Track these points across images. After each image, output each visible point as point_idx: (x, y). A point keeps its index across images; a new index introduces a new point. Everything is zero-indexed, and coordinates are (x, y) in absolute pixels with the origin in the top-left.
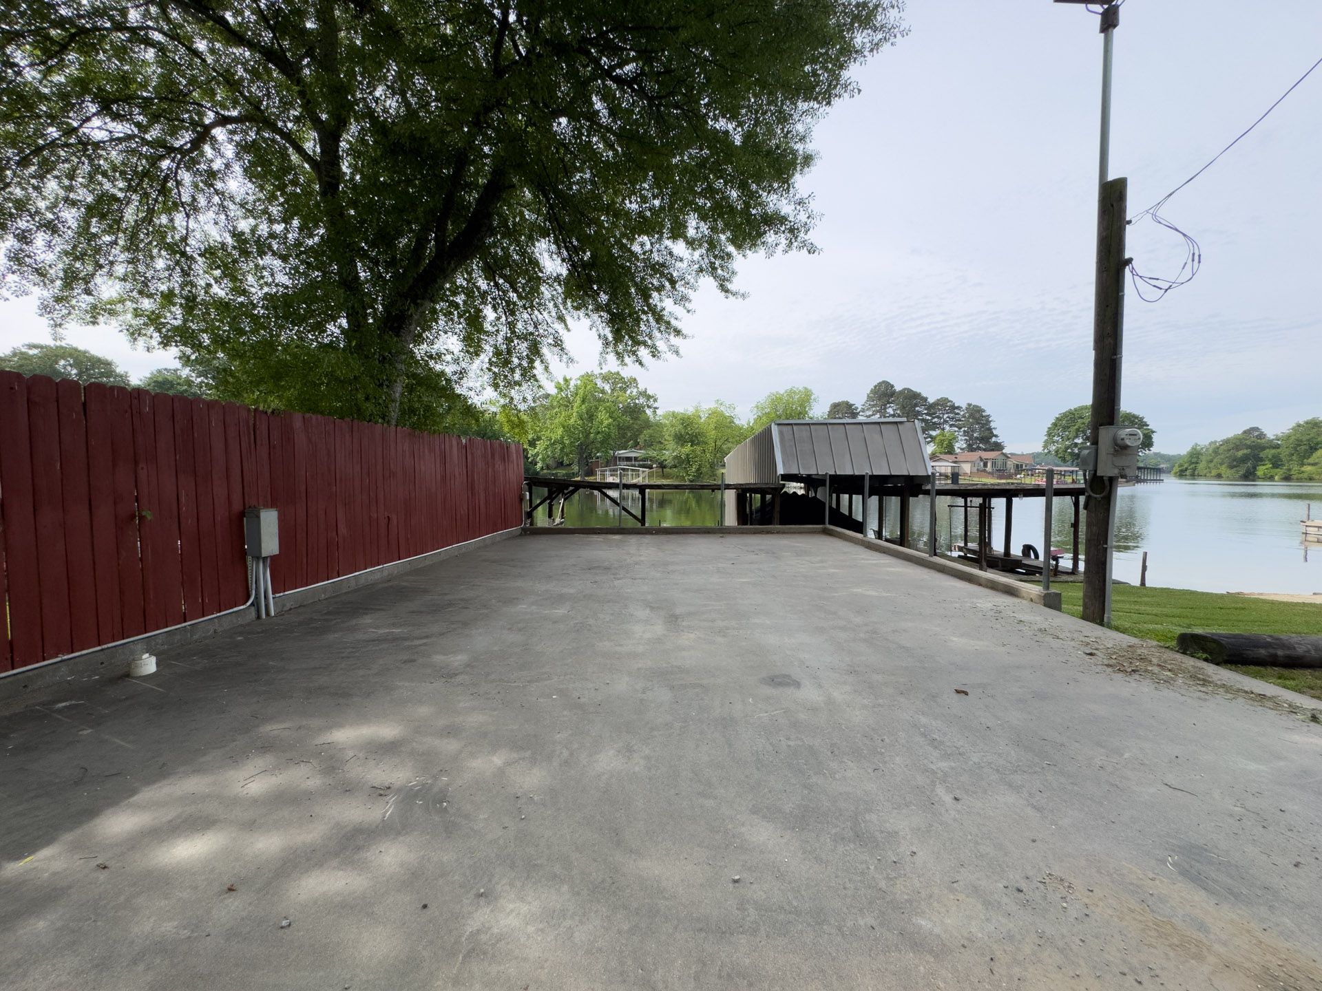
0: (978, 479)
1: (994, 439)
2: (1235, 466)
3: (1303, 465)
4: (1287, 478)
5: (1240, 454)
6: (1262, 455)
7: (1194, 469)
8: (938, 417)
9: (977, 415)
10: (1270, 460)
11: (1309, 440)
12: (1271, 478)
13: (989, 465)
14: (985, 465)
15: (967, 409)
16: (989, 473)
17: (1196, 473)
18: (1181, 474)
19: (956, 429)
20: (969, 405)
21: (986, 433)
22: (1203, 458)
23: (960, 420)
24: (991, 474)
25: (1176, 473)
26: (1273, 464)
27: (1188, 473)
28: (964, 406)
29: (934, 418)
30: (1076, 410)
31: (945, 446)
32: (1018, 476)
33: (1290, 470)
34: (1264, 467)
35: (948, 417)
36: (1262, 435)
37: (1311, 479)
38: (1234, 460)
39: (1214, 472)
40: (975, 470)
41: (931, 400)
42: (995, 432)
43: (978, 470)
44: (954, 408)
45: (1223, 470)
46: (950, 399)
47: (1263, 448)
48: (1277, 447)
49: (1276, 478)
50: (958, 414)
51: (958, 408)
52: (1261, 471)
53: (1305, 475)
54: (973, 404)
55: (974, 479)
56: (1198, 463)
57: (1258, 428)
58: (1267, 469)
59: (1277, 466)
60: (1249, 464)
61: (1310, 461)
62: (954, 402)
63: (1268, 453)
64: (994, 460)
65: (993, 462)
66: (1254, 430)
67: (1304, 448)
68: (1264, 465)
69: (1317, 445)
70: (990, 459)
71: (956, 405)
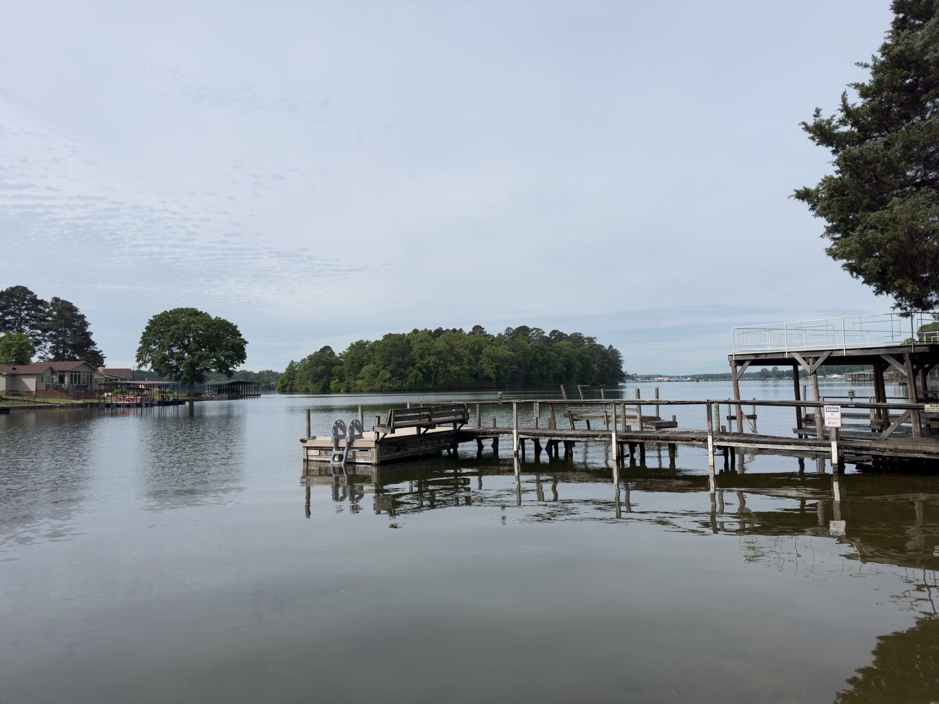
1: (92, 348)
2: (317, 381)
3: (356, 379)
4: (348, 391)
5: (319, 369)
6: (332, 371)
7: (292, 385)
8: (12, 314)
9: (68, 314)
10: (337, 375)
11: (358, 358)
12: (338, 392)
13: (66, 379)
14: (62, 380)
15: (53, 304)
16: (64, 391)
17: (294, 388)
18: (283, 391)
19: (39, 332)
20: (56, 300)
21: (81, 340)
22: (298, 375)
23: (44, 320)
24: (66, 393)
25: (279, 389)
26: (339, 378)
27: (288, 388)
28: (49, 300)
29: (7, 314)
30: (171, 312)
31: (13, 353)
33: (349, 383)
34: (334, 382)
35: (27, 315)
36: (332, 353)
37: (361, 391)
38: (316, 376)
39: (304, 388)
42: (93, 339)
43: (47, 387)
44: (36, 303)
45: (310, 385)
46: (30, 289)
47: (333, 365)
48: (341, 364)
49: (342, 391)
50: (41, 311)
51: (42, 302)
52: (333, 385)
53: (358, 388)
54: (62, 298)
55: (37, 400)
56: (294, 379)
57: (329, 347)
58: (336, 383)
59: (342, 380)
60: (325, 379)
61: (360, 375)
62: (35, 294)
63: (336, 369)
64: (74, 374)
65: (72, 376)
66: (327, 348)
67: (356, 364)
68: (334, 380)
69: (363, 362)
70: (68, 371)
71: (39, 298)
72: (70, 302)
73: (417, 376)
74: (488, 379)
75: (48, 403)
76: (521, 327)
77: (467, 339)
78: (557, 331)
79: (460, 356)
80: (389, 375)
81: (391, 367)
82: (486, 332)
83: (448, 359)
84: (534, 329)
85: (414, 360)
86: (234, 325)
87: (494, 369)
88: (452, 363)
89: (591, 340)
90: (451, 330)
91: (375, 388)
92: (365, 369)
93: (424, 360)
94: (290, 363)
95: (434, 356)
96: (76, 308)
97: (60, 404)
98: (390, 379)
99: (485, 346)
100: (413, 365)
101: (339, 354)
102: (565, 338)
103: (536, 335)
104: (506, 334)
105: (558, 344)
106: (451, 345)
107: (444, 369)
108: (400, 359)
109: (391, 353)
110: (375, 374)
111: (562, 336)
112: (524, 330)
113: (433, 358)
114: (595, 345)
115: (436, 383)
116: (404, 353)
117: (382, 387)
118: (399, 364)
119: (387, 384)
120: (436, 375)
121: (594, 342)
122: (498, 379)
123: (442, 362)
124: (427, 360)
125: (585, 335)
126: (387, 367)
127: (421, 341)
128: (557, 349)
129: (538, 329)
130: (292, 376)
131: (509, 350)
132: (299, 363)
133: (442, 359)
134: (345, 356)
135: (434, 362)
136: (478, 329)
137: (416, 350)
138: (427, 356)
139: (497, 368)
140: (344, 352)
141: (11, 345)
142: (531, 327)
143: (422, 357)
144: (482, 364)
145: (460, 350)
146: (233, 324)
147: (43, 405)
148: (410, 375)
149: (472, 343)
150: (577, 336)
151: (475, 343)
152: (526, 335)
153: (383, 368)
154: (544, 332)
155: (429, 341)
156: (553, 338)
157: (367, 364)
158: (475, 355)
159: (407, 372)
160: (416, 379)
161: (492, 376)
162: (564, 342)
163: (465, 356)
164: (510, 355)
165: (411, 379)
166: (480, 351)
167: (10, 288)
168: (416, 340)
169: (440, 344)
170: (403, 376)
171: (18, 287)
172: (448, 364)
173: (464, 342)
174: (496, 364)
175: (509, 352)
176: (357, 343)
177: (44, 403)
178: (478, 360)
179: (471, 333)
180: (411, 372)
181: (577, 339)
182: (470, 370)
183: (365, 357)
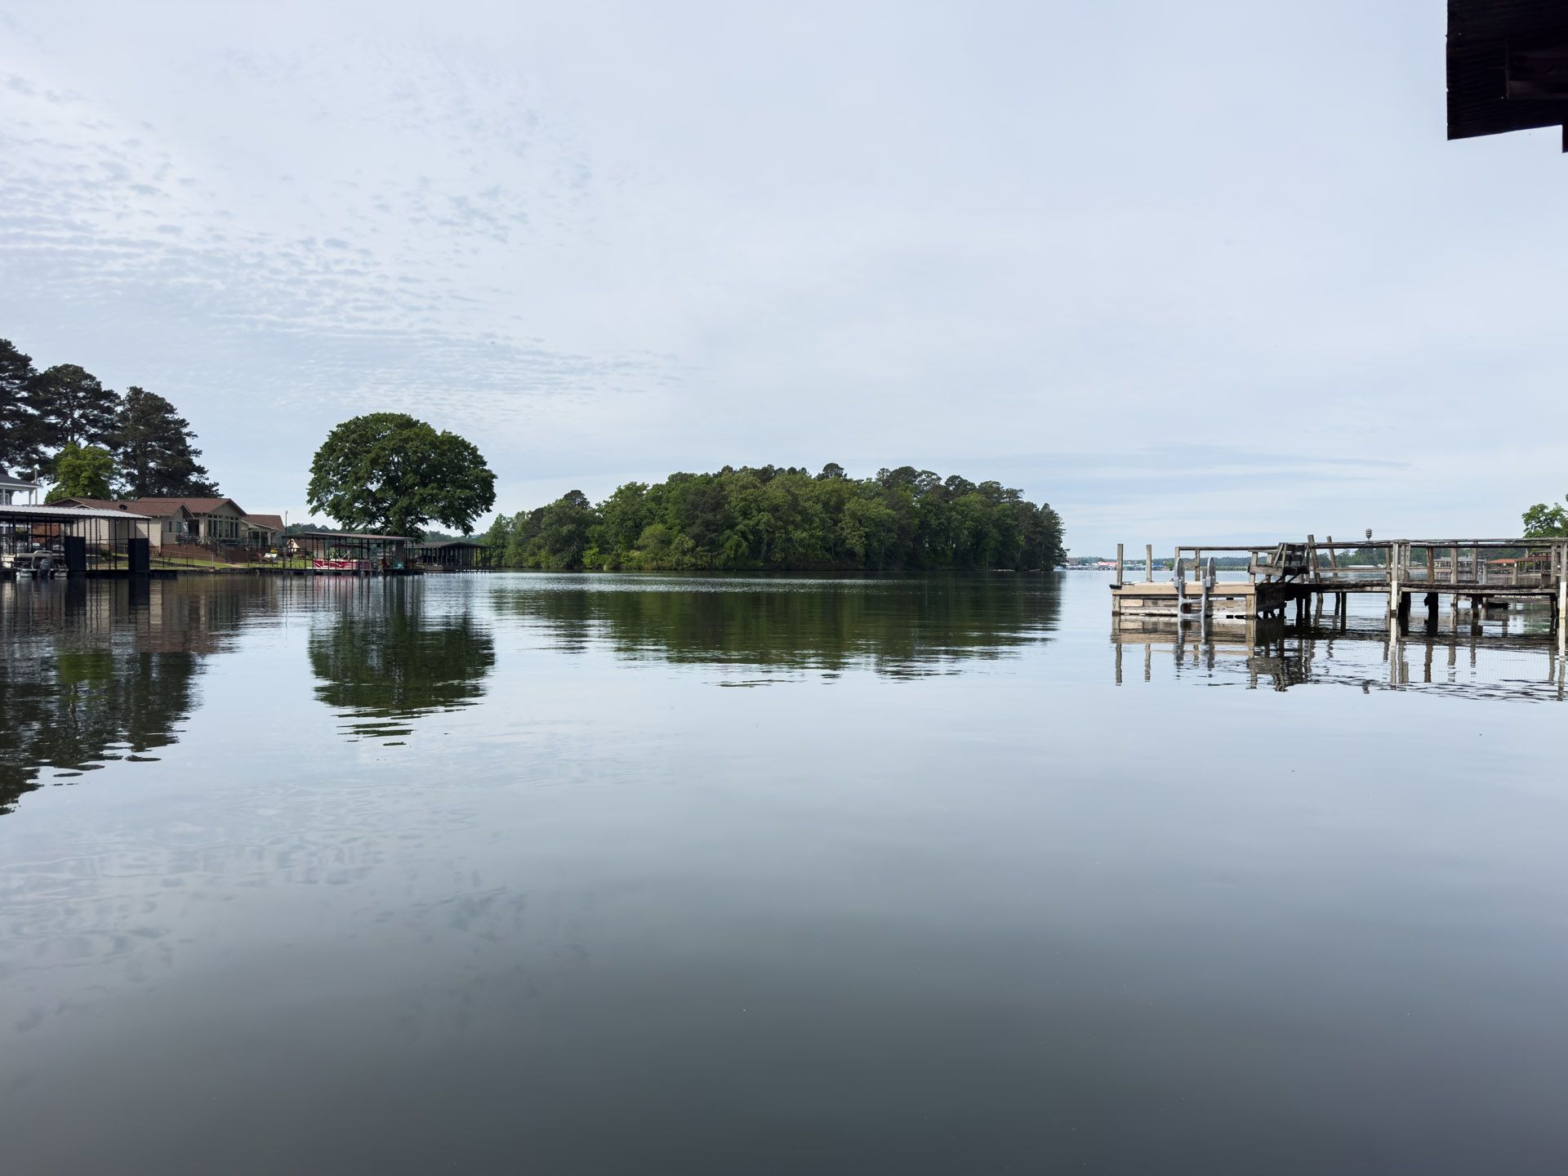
0: (184, 561)
1: (193, 478)
2: (559, 551)
3: (631, 547)
4: (616, 568)
5: (565, 530)
6: (588, 534)
7: (501, 556)
8: (58, 413)
9: (155, 418)
10: (597, 541)
11: (633, 513)
12: (599, 569)
13: (202, 528)
14: (194, 528)
15: (130, 399)
16: (206, 546)
17: (503, 562)
19: (106, 447)
20: (136, 391)
21: (179, 463)
23: (114, 427)
24: (211, 549)
26: (599, 546)
27: (493, 562)
28: (123, 394)
29: (48, 414)
30: (367, 420)
32: (268, 556)
33: (618, 556)
34: (591, 552)
35: (81, 416)
36: (585, 503)
37: (640, 569)
38: (557, 541)
39: (529, 561)
40: (172, 539)
41: (40, 366)
42: (197, 461)
43: (179, 539)
44: (98, 396)
45: (545, 557)
46: (87, 370)
47: (588, 525)
48: (600, 522)
49: (605, 568)
50: (110, 411)
51: (110, 395)
52: (588, 557)
53: (634, 564)
54: (145, 390)
55: (173, 561)
56: (504, 547)
57: (580, 492)
58: (594, 554)
59: (603, 550)
60: (574, 548)
61: (640, 542)
62: (98, 380)
63: (593, 531)
64: (213, 518)
65: (210, 522)
66: (576, 494)
67: (630, 523)
68: (590, 548)
69: (642, 519)
70: (204, 514)
71: (104, 388)
72: (160, 396)
73: (738, 545)
74: (851, 554)
75: (193, 566)
76: (902, 469)
77: (817, 487)
78: (959, 477)
79: (808, 514)
80: (690, 543)
81: (695, 529)
82: (846, 475)
83: (791, 519)
84: (924, 472)
85: (733, 518)
86: (472, 446)
87: (864, 539)
88: (797, 527)
89: (1013, 493)
90: (787, 469)
91: (665, 564)
92: (648, 531)
93: (748, 519)
94: (497, 519)
95: (767, 513)
96: (172, 407)
97: (214, 568)
98: (693, 550)
99: (849, 499)
100: (732, 526)
101: (597, 505)
102: (971, 490)
103: (925, 483)
104: (879, 480)
105: (963, 499)
106: (793, 495)
107: (784, 535)
108: (710, 516)
109: (695, 506)
110: (666, 542)
111: (966, 486)
112: (907, 473)
113: (766, 517)
114: (1022, 502)
115: (767, 560)
116: (717, 505)
117: (678, 563)
118: (707, 525)
119: (687, 559)
120: (769, 545)
121: (1018, 497)
122: (867, 555)
123: (780, 523)
124: (756, 519)
125: (1005, 485)
126: (688, 530)
127: (744, 487)
128: (962, 508)
129: (930, 472)
130: (500, 541)
131: (887, 507)
132: (511, 519)
133: (780, 519)
134: (609, 507)
135: (768, 523)
136: (832, 468)
137: (735, 500)
138: (755, 513)
139: (867, 536)
140: (605, 502)
141: (80, 467)
142: (919, 469)
143: (745, 514)
144: (842, 529)
145: (808, 504)
146: (470, 444)
147: (186, 568)
148: (727, 545)
149: (827, 492)
150: (991, 486)
151: (830, 493)
152: (911, 482)
153: (680, 531)
154: (939, 479)
155: (755, 487)
156: (951, 488)
157: (649, 524)
158: (831, 513)
159: (721, 538)
160: (736, 551)
161: (859, 550)
162: (972, 497)
163: (815, 515)
164: (889, 515)
165: (728, 551)
166: (839, 508)
167: (54, 367)
168: (736, 485)
169: (775, 492)
170: (714, 546)
171: (67, 366)
172: (790, 528)
173: (812, 491)
174: (867, 530)
175: (888, 511)
176: (628, 488)
177: (187, 566)
178: (836, 523)
179: (821, 477)
180: (728, 538)
181: (990, 491)
182: (824, 539)
183: (643, 512)
